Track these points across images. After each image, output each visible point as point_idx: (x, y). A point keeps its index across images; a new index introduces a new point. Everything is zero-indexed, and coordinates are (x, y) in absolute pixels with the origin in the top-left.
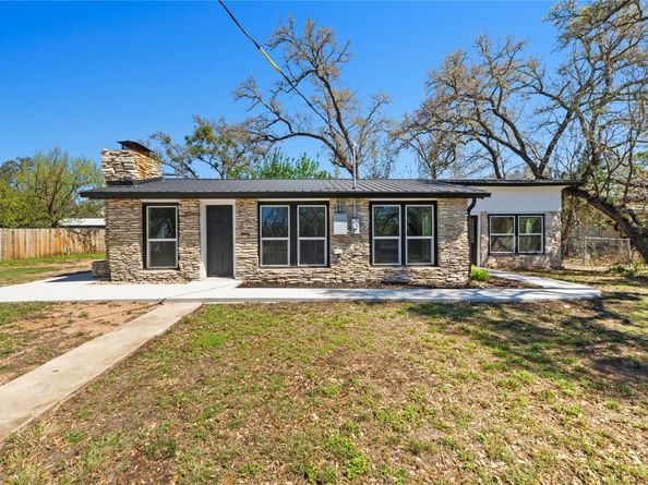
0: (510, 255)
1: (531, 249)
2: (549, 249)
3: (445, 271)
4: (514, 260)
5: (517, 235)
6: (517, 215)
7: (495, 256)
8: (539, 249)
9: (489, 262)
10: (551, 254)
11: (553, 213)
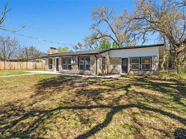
0: (138, 70)
1: (146, 69)
2: (153, 69)
3: (91, 72)
4: (139, 72)
5: (140, 64)
6: (141, 57)
7: (132, 70)
8: (149, 69)
9: (131, 72)
10: (154, 71)
11: (155, 56)
